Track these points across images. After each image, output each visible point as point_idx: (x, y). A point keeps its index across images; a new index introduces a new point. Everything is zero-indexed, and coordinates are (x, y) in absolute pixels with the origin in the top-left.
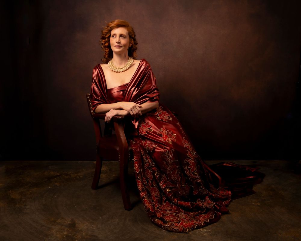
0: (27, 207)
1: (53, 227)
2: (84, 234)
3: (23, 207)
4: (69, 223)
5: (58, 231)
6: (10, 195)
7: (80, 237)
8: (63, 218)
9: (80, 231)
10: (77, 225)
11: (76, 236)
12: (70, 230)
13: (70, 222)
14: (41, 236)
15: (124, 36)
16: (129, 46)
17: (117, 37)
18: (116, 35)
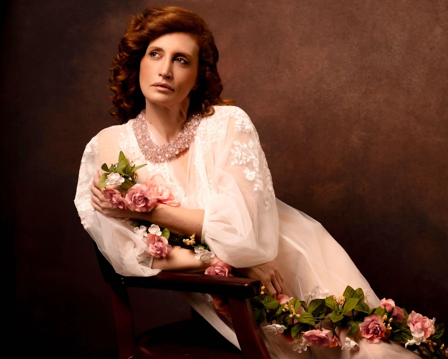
15: (185, 59)
16: (194, 87)
17: (164, 58)
18: (161, 52)
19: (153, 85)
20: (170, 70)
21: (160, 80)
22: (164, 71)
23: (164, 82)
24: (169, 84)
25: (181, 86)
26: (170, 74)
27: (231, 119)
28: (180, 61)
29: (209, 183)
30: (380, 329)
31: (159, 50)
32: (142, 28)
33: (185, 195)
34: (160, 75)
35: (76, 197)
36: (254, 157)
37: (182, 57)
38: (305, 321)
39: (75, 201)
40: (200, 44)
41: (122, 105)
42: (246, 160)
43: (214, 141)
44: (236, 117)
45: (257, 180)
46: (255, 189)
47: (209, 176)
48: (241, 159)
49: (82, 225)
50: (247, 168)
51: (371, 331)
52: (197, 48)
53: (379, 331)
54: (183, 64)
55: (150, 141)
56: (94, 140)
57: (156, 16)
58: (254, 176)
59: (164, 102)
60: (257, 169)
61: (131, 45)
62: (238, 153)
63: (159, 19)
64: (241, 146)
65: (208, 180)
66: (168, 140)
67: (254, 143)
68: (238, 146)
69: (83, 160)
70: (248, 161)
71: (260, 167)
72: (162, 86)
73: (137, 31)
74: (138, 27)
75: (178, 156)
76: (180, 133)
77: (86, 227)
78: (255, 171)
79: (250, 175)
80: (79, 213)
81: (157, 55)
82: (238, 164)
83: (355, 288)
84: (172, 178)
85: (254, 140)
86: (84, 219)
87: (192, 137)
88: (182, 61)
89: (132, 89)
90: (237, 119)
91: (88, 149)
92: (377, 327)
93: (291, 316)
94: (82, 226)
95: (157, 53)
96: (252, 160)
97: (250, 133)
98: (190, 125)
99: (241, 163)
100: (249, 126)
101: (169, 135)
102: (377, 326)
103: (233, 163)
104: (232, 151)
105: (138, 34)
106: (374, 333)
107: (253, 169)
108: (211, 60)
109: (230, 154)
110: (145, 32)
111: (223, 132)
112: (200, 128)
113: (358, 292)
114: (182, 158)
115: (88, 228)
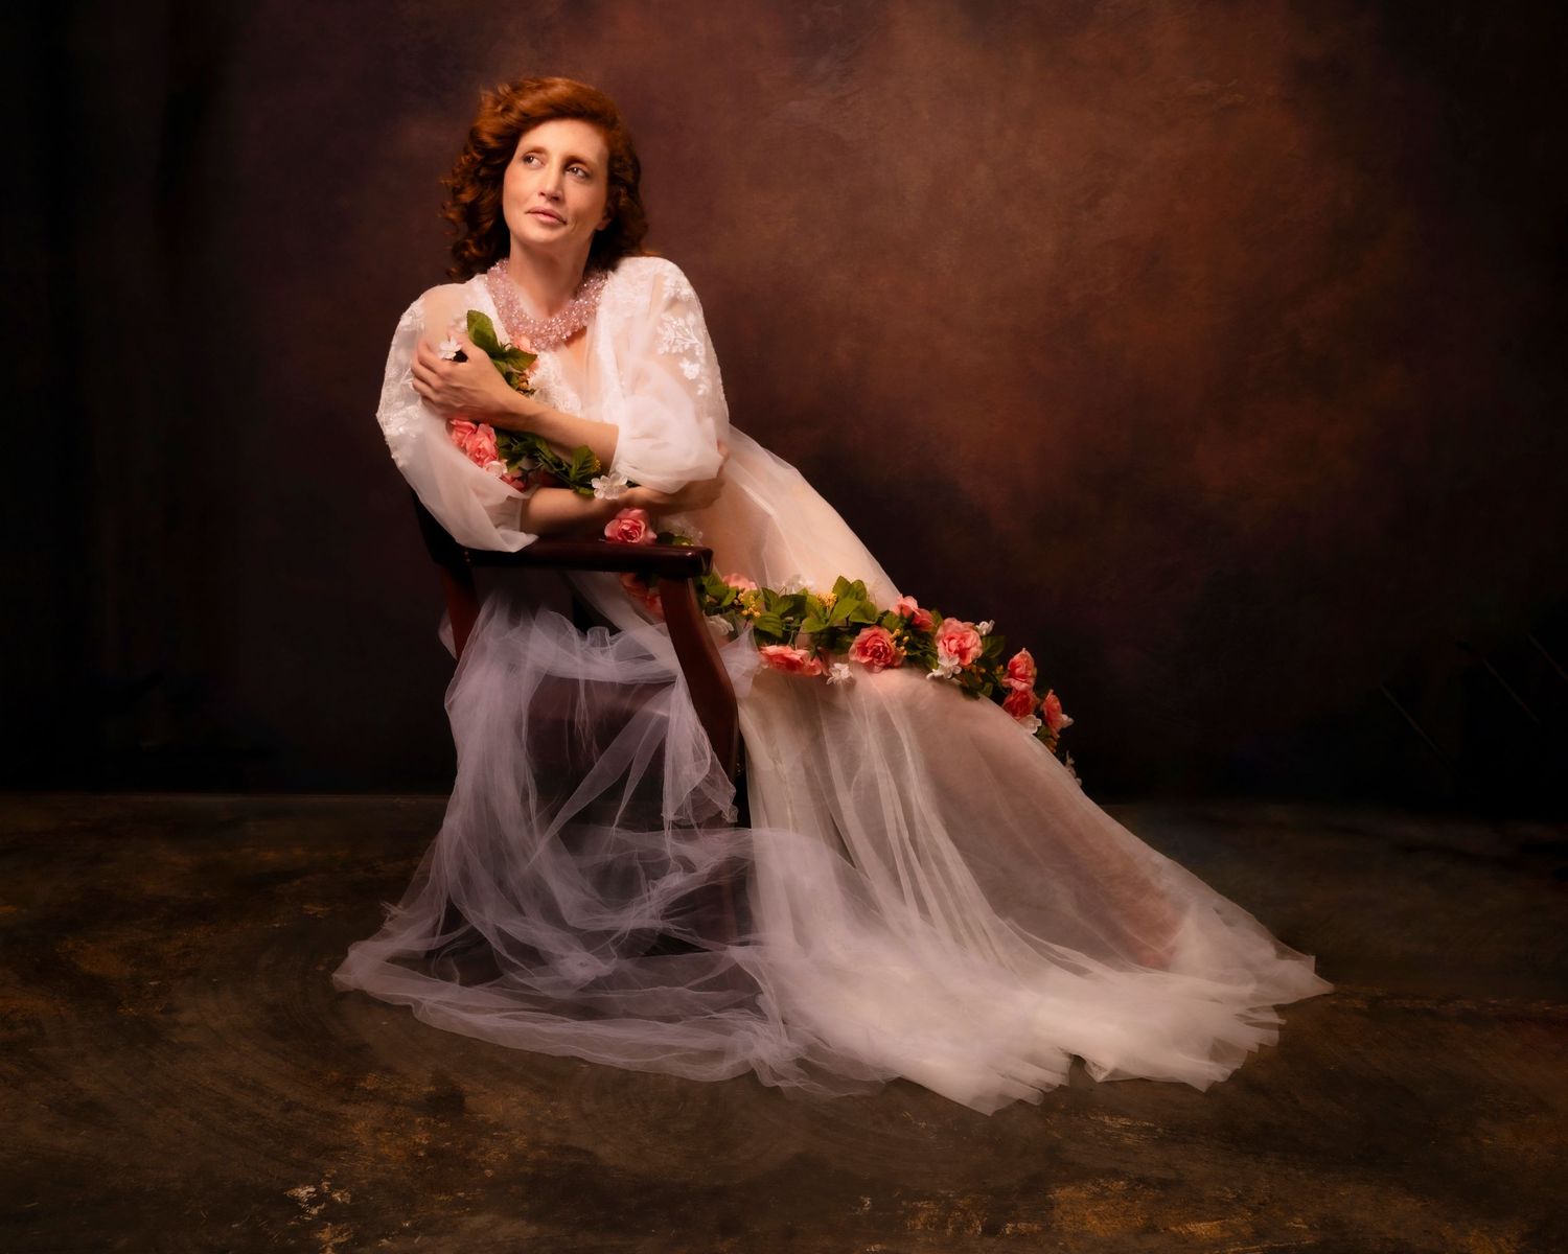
0: (185, 1017)
1: (350, 1111)
2: (519, 1143)
3: (161, 1016)
4: (425, 1090)
5: (379, 1130)
6: (73, 959)
7: (505, 1157)
8: (388, 1070)
9: (496, 1127)
10: (469, 1101)
11: (483, 1154)
12: (441, 1125)
13: (432, 1089)
14: (294, 1155)
15: (585, 169)
16: (599, 225)
17: (547, 165)
18: (543, 156)
19: (529, 212)
20: (560, 186)
21: (542, 204)
22: (549, 187)
23: (548, 206)
24: (558, 211)
25: (579, 217)
26: (559, 193)
27: (658, 279)
28: (576, 172)
29: (622, 387)
30: (885, 648)
31: (539, 151)
32: (507, 109)
33: (582, 407)
34: (542, 194)
35: (380, 407)
36: (696, 341)
37: (579, 166)
38: (768, 628)
39: (378, 415)
40: (610, 143)
41: (466, 253)
42: (683, 345)
43: (628, 314)
44: (666, 274)
45: (703, 378)
46: (700, 392)
47: (622, 373)
48: (675, 344)
49: (393, 460)
50: (685, 359)
51: (870, 651)
52: (606, 151)
53: (881, 654)
54: (582, 177)
55: (521, 312)
56: (417, 306)
57: (533, 90)
58: (698, 372)
59: (548, 244)
60: (702, 360)
61: (486, 138)
62: (669, 335)
63: (541, 95)
64: (675, 323)
65: (621, 380)
66: (551, 313)
67: (695, 319)
68: (670, 322)
69: (395, 341)
70: (687, 346)
71: (707, 357)
72: (544, 213)
73: (496, 114)
74: (500, 108)
75: (569, 341)
76: (572, 301)
77: (400, 464)
78: (700, 362)
79: (691, 370)
80: (387, 439)
81: (535, 161)
82: (669, 353)
83: (851, 579)
84: (559, 378)
85: (695, 314)
86: (396, 449)
87: (594, 307)
88: (580, 173)
89: (489, 224)
90: (666, 277)
91: (406, 321)
92: (879, 647)
93: (745, 612)
94: (392, 463)
95: (535, 155)
96: (692, 348)
97: (689, 302)
98: (587, 288)
99: (674, 351)
100: (687, 291)
101: (552, 307)
102: (880, 644)
103: (661, 351)
104: (660, 330)
105: (501, 120)
106: (873, 655)
107: (693, 359)
108: (629, 177)
109: (657, 336)
110: (513, 116)
111: (644, 300)
112: (605, 292)
113: (855, 586)
114: (575, 345)
115: (403, 467)
